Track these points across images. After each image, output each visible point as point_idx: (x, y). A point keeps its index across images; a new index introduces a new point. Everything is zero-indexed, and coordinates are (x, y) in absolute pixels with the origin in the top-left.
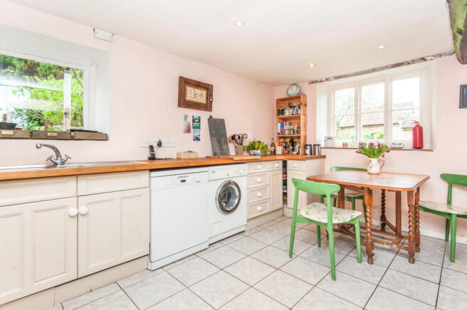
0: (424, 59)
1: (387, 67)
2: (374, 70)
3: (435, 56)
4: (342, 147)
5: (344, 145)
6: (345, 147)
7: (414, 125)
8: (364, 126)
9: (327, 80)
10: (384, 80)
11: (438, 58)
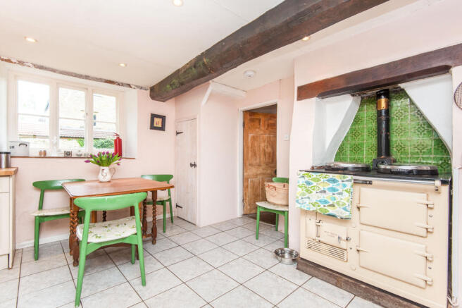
0: (129, 86)
1: (100, 80)
2: (87, 77)
3: (137, 87)
4: (38, 155)
5: (40, 153)
6: (43, 155)
7: (115, 138)
8: (61, 137)
9: (21, 63)
10: (87, 89)
11: (138, 89)
